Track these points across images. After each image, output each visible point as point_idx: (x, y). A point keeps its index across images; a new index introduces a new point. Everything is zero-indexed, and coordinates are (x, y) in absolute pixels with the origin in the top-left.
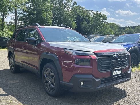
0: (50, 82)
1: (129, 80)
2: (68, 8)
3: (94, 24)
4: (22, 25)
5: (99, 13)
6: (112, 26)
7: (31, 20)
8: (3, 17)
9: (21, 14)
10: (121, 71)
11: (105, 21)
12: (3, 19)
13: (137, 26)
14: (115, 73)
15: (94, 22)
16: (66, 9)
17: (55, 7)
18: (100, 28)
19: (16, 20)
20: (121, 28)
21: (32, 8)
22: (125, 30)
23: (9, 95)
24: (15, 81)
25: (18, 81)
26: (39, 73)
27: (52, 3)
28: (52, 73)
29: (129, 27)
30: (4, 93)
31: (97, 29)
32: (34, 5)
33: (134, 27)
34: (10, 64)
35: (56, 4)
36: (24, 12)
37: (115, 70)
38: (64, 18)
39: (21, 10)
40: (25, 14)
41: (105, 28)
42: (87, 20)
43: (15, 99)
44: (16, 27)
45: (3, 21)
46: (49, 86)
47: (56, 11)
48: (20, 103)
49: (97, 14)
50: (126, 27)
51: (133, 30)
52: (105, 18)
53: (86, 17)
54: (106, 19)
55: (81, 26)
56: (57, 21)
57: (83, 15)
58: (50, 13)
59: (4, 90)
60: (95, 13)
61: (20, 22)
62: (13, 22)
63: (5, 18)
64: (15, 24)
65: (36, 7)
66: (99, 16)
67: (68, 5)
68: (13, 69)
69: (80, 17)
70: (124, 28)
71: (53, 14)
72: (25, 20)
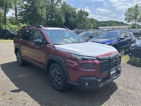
0: (57, 79)
1: (120, 75)
2: (58, 6)
3: (79, 19)
4: (22, 19)
5: (83, 10)
6: (92, 20)
7: (28, 15)
8: (5, 13)
9: (20, 10)
10: (115, 70)
11: (87, 17)
12: (5, 14)
13: (110, 21)
14: (112, 73)
15: (79, 17)
16: (57, 7)
17: (48, 5)
18: (83, 22)
19: (16, 15)
20: (98, 22)
21: (29, 5)
22: (101, 24)
23: (22, 91)
24: (24, 74)
25: (26, 75)
26: (46, 70)
27: (45, 2)
28: (59, 73)
29: (104, 22)
30: (17, 88)
31: (81, 23)
32: (31, 2)
33: (107, 22)
34: (17, 58)
35: (49, 2)
36: (22, 9)
37: (112, 71)
38: (55, 14)
39: (20, 6)
40: (23, 10)
41: (87, 23)
42: (73, 16)
43: (28, 95)
44: (16, 21)
45: (5, 16)
46: (56, 83)
47: (48, 8)
48: (33, 99)
49: (81, 11)
50: (102, 22)
51: (107, 24)
52: (87, 14)
53: (73, 13)
54: (88, 16)
55: (69, 20)
56: (50, 16)
57: (70, 12)
58: (44, 9)
59: (16, 85)
60: (80, 10)
61: (20, 17)
62: (14, 16)
63: (6, 13)
64: (15, 18)
65: (33, 5)
66: (83, 13)
67: (58, 4)
68: (20, 63)
69: (68, 13)
70: (101, 22)
71: (46, 10)
72: (23, 15)
